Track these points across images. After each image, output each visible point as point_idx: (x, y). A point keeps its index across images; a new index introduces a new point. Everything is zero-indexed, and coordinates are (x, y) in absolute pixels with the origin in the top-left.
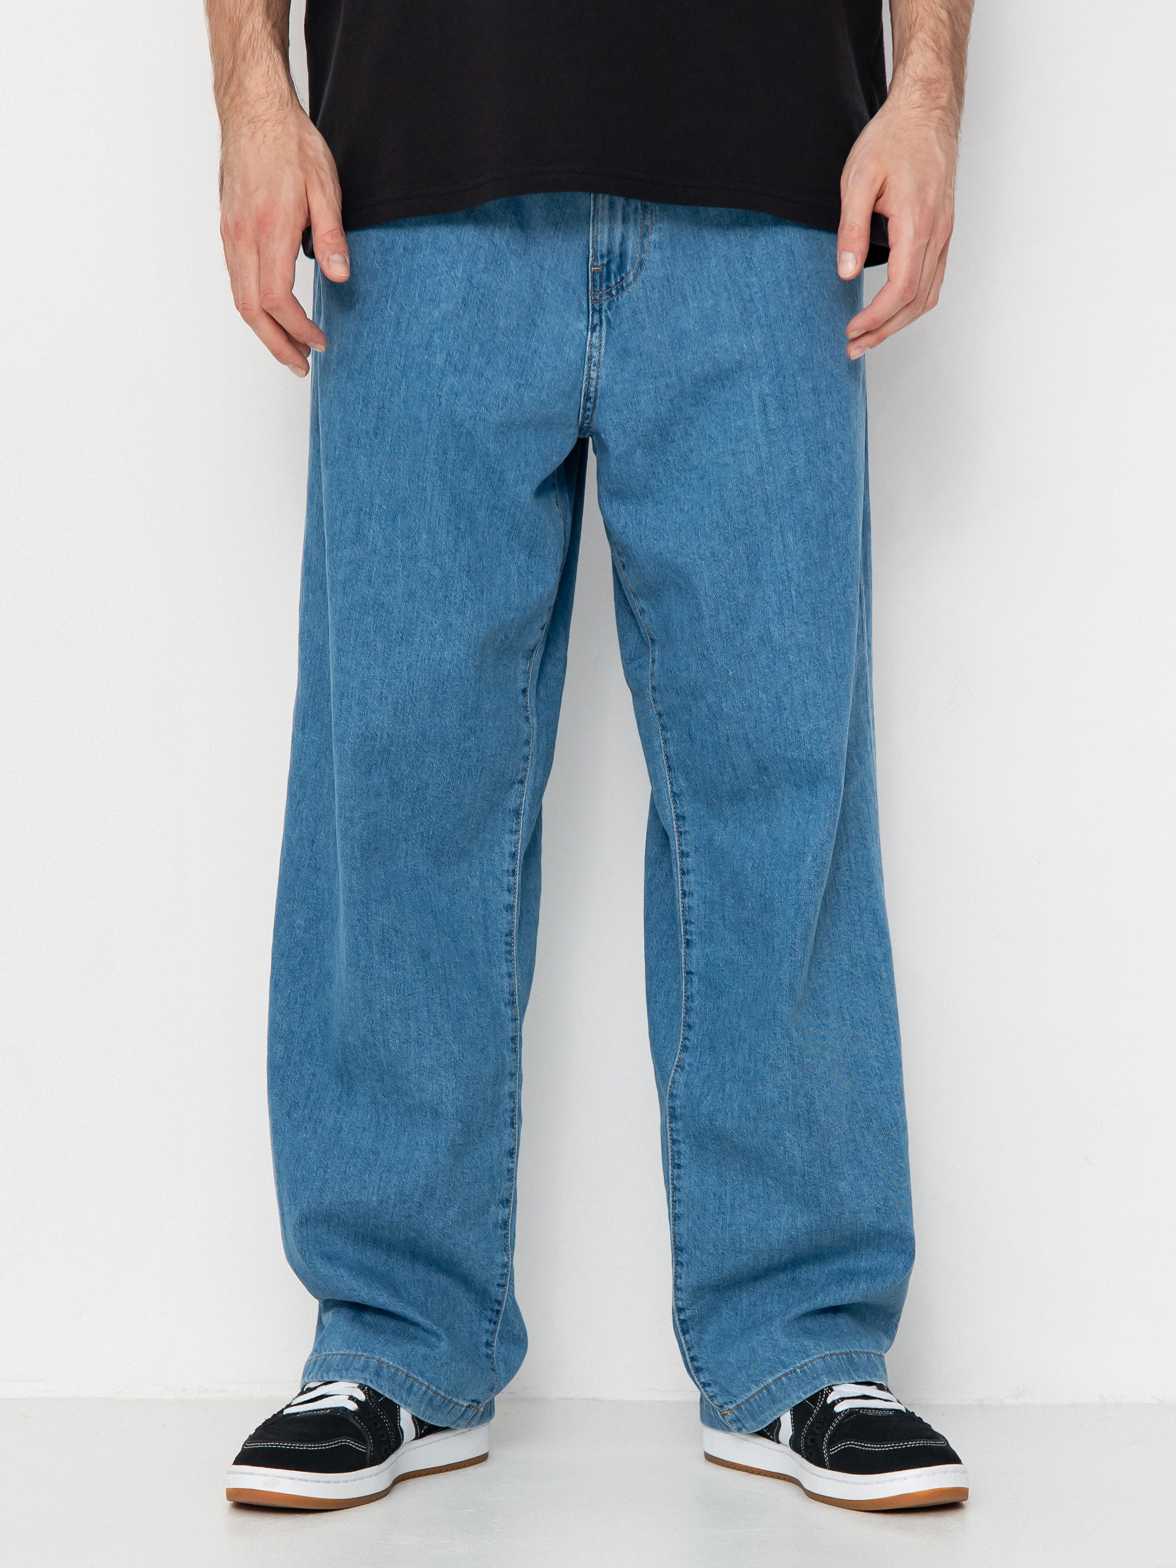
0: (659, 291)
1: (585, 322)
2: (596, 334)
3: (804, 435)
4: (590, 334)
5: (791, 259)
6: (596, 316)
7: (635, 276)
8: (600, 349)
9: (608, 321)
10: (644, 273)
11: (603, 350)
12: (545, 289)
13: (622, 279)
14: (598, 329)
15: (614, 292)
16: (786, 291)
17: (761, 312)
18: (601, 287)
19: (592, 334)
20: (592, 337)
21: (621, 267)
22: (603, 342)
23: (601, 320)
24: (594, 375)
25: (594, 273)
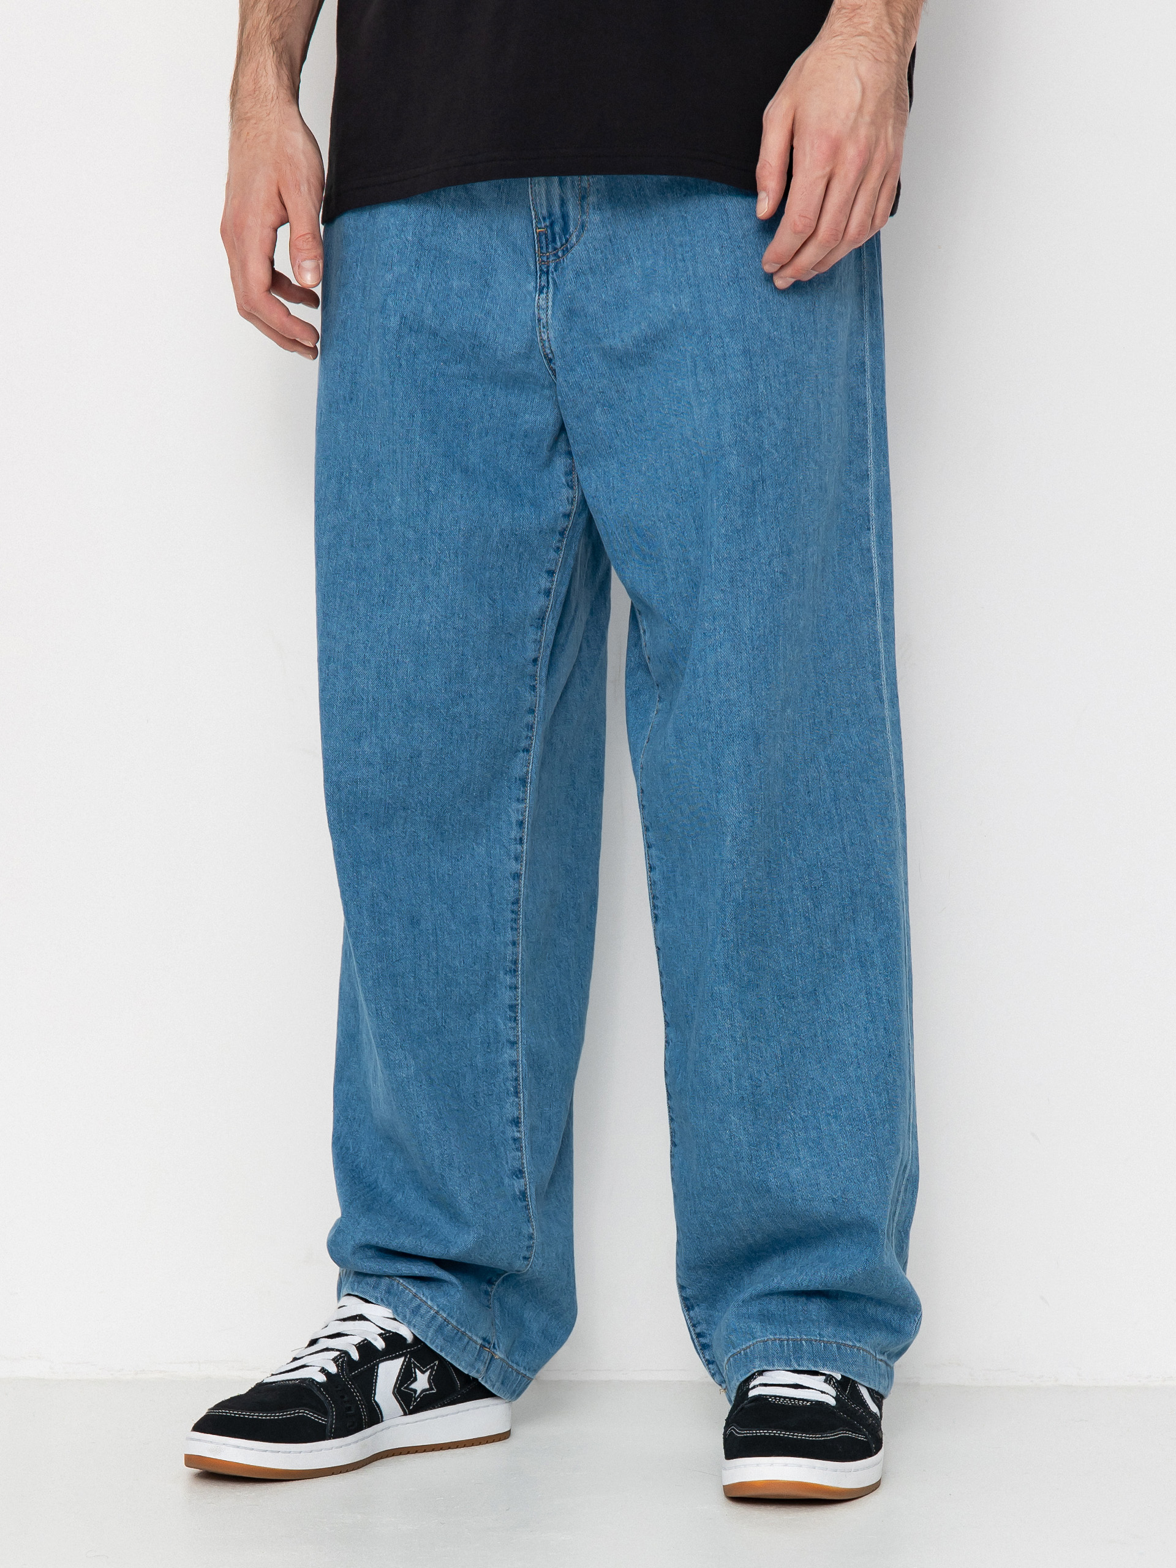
0: (602, 252)
1: (533, 284)
2: (543, 296)
3: (731, 398)
4: (537, 295)
5: (725, 217)
6: (544, 278)
7: (578, 237)
8: (547, 311)
9: (555, 283)
10: (585, 235)
11: (550, 312)
12: (496, 251)
13: (567, 241)
14: (545, 291)
15: (560, 254)
16: (717, 251)
17: (691, 272)
18: (547, 248)
19: (539, 296)
20: (539, 299)
21: (565, 229)
22: (550, 304)
23: (548, 282)
24: (545, 337)
25: (539, 235)
